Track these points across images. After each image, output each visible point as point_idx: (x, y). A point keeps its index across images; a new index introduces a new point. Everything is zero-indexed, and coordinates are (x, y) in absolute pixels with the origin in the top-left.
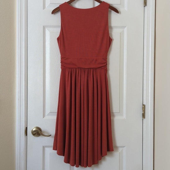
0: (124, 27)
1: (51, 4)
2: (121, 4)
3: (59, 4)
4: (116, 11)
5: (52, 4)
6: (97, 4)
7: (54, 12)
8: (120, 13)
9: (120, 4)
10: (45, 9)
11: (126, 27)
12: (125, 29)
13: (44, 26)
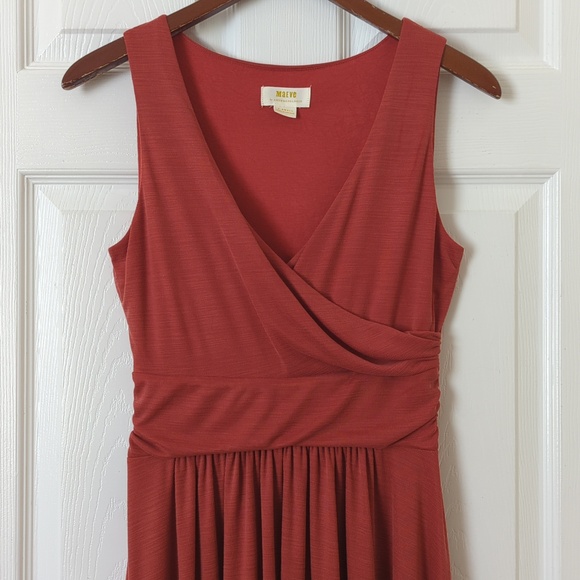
0: (541, 176)
1: (69, 31)
2: (517, 28)
3: (114, 31)
5: (77, 31)
9: (512, 25)
10: (31, 64)
11: (553, 174)
12: (548, 184)
13: (23, 176)
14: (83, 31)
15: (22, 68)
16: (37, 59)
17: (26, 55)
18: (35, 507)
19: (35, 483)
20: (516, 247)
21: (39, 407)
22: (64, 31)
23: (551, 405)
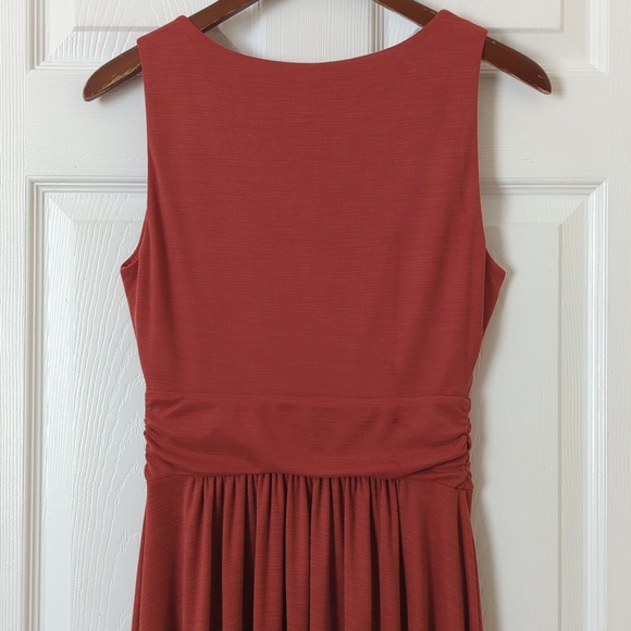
0: (586, 186)
1: (83, 29)
2: (562, 27)
3: (139, 29)
4: (534, 76)
5: (91, 29)
6: (399, 29)
7: (102, 85)
8: (560, 91)
9: (557, 25)
10: (42, 64)
11: (599, 184)
12: (594, 196)
13: (32, 183)
14: (98, 29)
15: (32, 67)
16: (47, 59)
17: (36, 54)
18: (43, 539)
19: (43, 513)
20: (560, 262)
21: (47, 430)
22: (77, 29)
23: (597, 432)
